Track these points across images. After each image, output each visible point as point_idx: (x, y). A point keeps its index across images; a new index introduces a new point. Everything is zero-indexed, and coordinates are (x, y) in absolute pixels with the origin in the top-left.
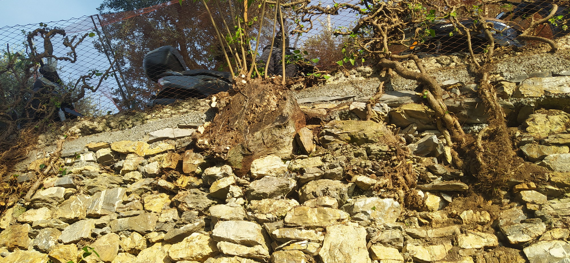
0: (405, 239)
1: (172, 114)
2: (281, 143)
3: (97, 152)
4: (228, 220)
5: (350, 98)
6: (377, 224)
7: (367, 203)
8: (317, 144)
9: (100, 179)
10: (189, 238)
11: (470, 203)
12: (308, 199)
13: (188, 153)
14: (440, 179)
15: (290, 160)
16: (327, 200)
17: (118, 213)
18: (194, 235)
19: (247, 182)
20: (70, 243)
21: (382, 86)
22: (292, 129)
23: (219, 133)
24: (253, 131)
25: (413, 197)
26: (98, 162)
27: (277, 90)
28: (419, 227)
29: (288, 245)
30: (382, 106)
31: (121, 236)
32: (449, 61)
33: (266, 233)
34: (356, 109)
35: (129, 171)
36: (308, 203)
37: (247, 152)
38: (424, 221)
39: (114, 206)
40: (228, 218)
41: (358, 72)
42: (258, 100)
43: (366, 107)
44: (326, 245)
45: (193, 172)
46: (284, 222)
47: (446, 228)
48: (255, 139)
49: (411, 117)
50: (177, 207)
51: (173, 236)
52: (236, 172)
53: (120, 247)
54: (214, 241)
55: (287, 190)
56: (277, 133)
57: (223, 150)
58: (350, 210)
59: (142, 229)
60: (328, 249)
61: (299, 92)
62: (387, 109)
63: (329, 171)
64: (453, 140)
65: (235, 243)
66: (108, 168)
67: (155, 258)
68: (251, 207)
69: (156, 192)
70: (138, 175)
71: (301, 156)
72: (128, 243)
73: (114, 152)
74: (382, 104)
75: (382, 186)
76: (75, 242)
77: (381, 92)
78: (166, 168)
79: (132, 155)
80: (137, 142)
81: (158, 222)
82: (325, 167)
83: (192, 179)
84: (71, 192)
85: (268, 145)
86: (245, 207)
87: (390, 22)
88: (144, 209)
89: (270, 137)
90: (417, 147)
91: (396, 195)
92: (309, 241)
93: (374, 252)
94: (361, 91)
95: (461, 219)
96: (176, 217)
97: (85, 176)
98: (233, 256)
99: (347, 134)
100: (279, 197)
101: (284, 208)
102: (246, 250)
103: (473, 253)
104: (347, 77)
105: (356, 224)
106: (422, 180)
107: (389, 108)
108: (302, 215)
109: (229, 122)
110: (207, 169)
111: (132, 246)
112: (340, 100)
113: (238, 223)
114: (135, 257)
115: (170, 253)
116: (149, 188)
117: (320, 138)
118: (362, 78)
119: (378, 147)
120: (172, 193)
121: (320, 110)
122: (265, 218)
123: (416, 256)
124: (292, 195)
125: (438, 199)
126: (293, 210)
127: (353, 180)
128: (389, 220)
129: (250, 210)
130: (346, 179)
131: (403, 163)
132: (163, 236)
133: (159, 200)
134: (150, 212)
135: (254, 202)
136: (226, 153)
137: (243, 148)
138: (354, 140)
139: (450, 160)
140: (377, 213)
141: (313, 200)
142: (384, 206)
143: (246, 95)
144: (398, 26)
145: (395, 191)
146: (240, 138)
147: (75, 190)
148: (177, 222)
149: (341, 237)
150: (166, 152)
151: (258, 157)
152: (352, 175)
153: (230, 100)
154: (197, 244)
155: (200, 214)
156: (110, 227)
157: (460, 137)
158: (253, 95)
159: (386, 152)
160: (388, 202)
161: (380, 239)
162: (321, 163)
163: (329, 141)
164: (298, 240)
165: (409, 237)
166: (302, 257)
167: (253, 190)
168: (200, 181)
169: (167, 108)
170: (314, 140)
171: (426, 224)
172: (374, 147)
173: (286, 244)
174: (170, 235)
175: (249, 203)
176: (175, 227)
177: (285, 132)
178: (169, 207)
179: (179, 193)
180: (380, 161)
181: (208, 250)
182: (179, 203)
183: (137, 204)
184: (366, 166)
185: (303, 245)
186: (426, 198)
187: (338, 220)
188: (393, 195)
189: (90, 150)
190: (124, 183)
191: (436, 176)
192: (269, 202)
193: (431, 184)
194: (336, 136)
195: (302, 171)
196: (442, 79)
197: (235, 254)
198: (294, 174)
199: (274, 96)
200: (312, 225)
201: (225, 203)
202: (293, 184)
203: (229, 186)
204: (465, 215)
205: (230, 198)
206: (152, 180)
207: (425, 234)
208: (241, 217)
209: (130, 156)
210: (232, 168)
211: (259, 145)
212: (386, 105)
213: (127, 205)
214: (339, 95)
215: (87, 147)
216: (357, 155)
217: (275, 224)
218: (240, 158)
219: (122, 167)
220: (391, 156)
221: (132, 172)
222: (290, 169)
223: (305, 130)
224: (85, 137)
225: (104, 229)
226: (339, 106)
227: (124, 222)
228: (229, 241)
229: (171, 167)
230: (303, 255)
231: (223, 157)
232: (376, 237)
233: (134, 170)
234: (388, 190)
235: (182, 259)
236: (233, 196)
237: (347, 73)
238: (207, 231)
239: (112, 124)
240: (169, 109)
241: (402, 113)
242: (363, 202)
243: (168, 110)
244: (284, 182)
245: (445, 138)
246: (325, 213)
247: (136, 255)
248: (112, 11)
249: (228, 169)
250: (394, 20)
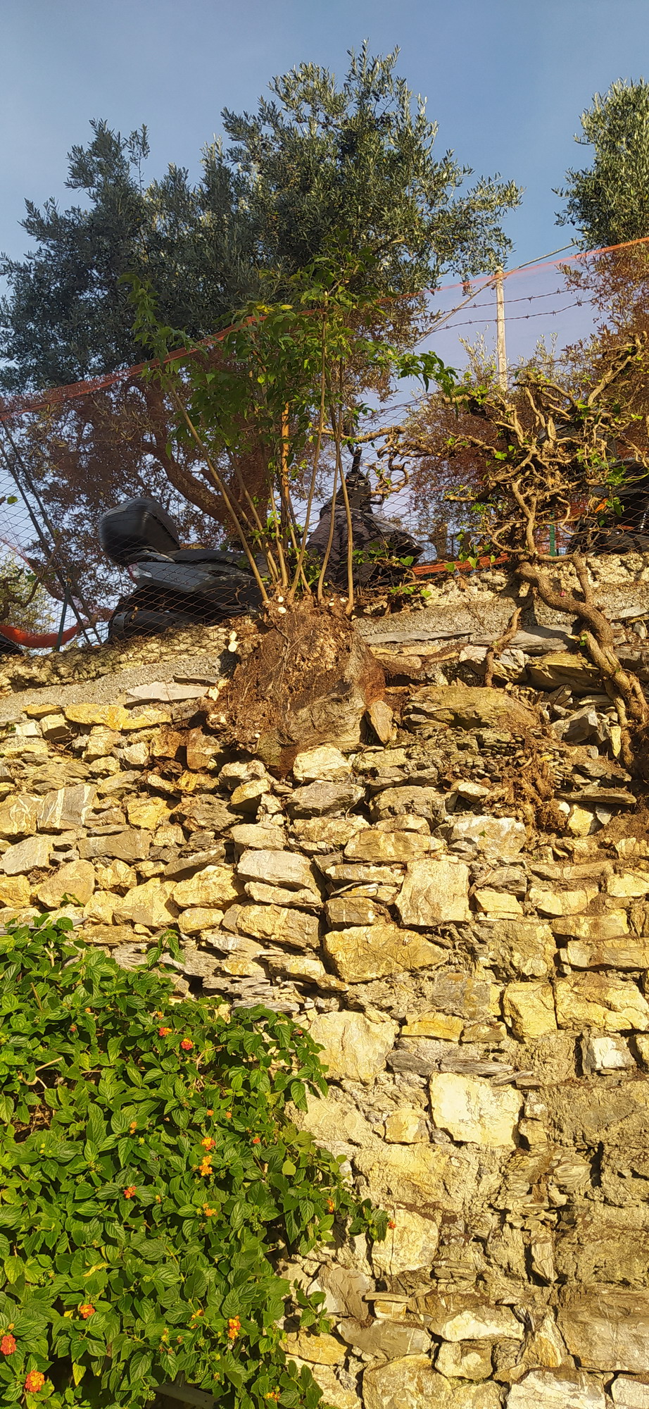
0: (529, 882)
1: (162, 654)
2: (342, 726)
3: (42, 720)
4: (260, 849)
5: (464, 635)
6: (488, 857)
7: (473, 825)
8: (399, 727)
9: (51, 768)
10: (201, 873)
11: (636, 824)
12: (381, 819)
13: (194, 735)
14: (595, 784)
15: (356, 752)
16: (412, 822)
17: (89, 828)
18: (210, 869)
19: (288, 790)
20: (17, 875)
21: (516, 617)
22: (358, 703)
23: (242, 703)
24: (297, 706)
25: (549, 814)
26: (44, 737)
27: (337, 630)
28: (553, 862)
29: (349, 890)
30: (513, 655)
31: (97, 866)
32: (640, 565)
33: (317, 872)
34: (469, 661)
35: (98, 757)
36: (381, 825)
37: (287, 742)
38: (560, 853)
39: (80, 815)
40: (260, 846)
41: (482, 581)
42: (305, 647)
43: (485, 659)
44: (406, 891)
45: (204, 768)
46: (344, 855)
47: (593, 865)
48: (300, 721)
49: (561, 674)
50: (181, 823)
51: (178, 869)
52: (271, 770)
53: (96, 883)
54: (240, 881)
55: (351, 803)
56: (335, 710)
57: (250, 738)
58: (448, 834)
59: (129, 855)
60: (408, 895)
61: (378, 621)
62: (523, 658)
63: (416, 774)
64: (629, 715)
65: (272, 885)
66: (62, 747)
67: (152, 902)
68: (294, 831)
69: (145, 794)
70: (113, 765)
71: (373, 747)
72: (108, 876)
73: (70, 723)
74: (514, 651)
75: (496, 799)
76: (26, 873)
77: (515, 627)
78: (160, 757)
79: (101, 729)
80: (108, 707)
81: (152, 845)
82: (410, 768)
83: (202, 779)
84: (7, 789)
85: (321, 729)
86: (286, 828)
87: (542, 486)
88: (128, 822)
89: (324, 716)
90: (568, 726)
91: (520, 813)
92: (380, 884)
93: (479, 900)
94: (482, 624)
95: (616, 852)
96: (182, 840)
97: (26, 763)
98: (268, 904)
99: (447, 711)
100: (338, 813)
101: (344, 833)
102: (287, 896)
103: (627, 904)
104: (463, 590)
105: (455, 859)
106: (568, 786)
107: (527, 656)
108: (372, 844)
109: (258, 684)
110: (227, 765)
111: (115, 881)
112: (445, 639)
113: (275, 855)
114: (120, 898)
115: (175, 895)
116: (134, 787)
117: (404, 718)
118: (488, 595)
119: (495, 735)
120: (173, 798)
121: (410, 658)
122: (315, 849)
123: (541, 907)
124: (360, 808)
125: (590, 816)
126: (357, 836)
127: (454, 788)
128: (506, 850)
129: (292, 835)
130: (443, 786)
131: (534, 760)
132: (162, 867)
133: (151, 808)
134: (139, 828)
135: (299, 823)
136: (255, 743)
137: (281, 735)
138: (459, 722)
139: (616, 752)
140: (488, 840)
141: (389, 820)
142: (499, 831)
143: (285, 635)
144: (558, 494)
145: (518, 807)
146: (277, 717)
147: (13, 785)
148: (183, 848)
149: (430, 878)
150: (157, 726)
151: (305, 749)
152: (451, 780)
153: (259, 643)
154: (214, 883)
155: (218, 836)
156: (77, 849)
157: (638, 711)
158: (298, 636)
159: (508, 743)
160: (506, 823)
161: (490, 881)
162: (404, 760)
163: (418, 724)
164: (364, 883)
165: (535, 878)
166: (369, 908)
167: (298, 803)
168: (216, 782)
169: (152, 642)
170: (393, 721)
171: (564, 858)
172: (488, 735)
173: (345, 888)
174: (173, 868)
175: (292, 823)
176: (180, 856)
177: (347, 709)
178: (168, 823)
179: (184, 800)
180: (498, 756)
181: (232, 893)
182: (185, 817)
183: (117, 813)
184: (474, 767)
185: (371, 890)
186: (570, 814)
187: (426, 852)
188: (514, 813)
189: (30, 717)
190: (92, 777)
191: (588, 781)
192: (321, 824)
193: (579, 794)
194: (430, 715)
195: (373, 773)
196: (620, 605)
197: (272, 901)
198: (360, 778)
199: (332, 641)
200: (385, 860)
201: (256, 822)
202: (360, 793)
203: (260, 796)
204: (623, 846)
205: (262, 814)
206: (137, 773)
207: (559, 874)
208: (280, 845)
209: (97, 730)
210: (265, 765)
211: (307, 730)
212: (520, 652)
213: (101, 815)
214: (445, 629)
215: (26, 712)
216: (462, 747)
217: (329, 859)
218: (277, 750)
219: (85, 748)
220: (515, 749)
221: (103, 759)
222: (355, 769)
223: (380, 706)
224: (20, 693)
225: (68, 854)
226: (444, 651)
227: (99, 843)
228: (263, 881)
229: (167, 755)
230: (371, 903)
231: (250, 750)
232: (482, 878)
233: (106, 756)
234: (507, 805)
235: (193, 906)
236: (267, 812)
237: (462, 583)
238: (229, 863)
239: (62, 670)
240: (157, 645)
241: (545, 670)
242: (467, 823)
243: (154, 646)
244: (344, 790)
245: (616, 711)
246: (406, 841)
247: (123, 895)
248: (13, 364)
249: (259, 767)
250: (550, 481)
